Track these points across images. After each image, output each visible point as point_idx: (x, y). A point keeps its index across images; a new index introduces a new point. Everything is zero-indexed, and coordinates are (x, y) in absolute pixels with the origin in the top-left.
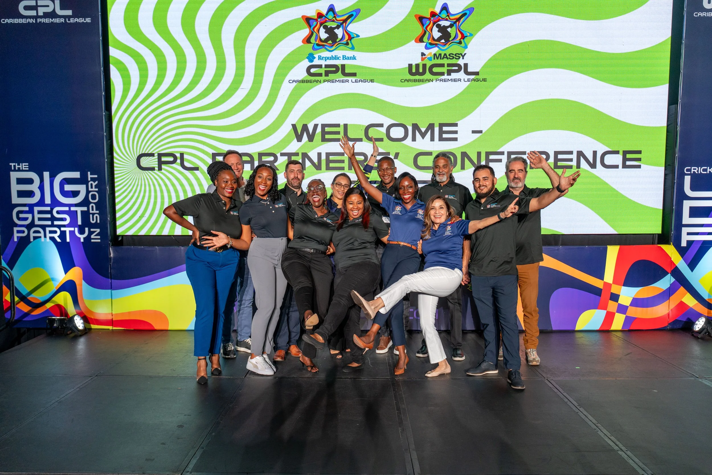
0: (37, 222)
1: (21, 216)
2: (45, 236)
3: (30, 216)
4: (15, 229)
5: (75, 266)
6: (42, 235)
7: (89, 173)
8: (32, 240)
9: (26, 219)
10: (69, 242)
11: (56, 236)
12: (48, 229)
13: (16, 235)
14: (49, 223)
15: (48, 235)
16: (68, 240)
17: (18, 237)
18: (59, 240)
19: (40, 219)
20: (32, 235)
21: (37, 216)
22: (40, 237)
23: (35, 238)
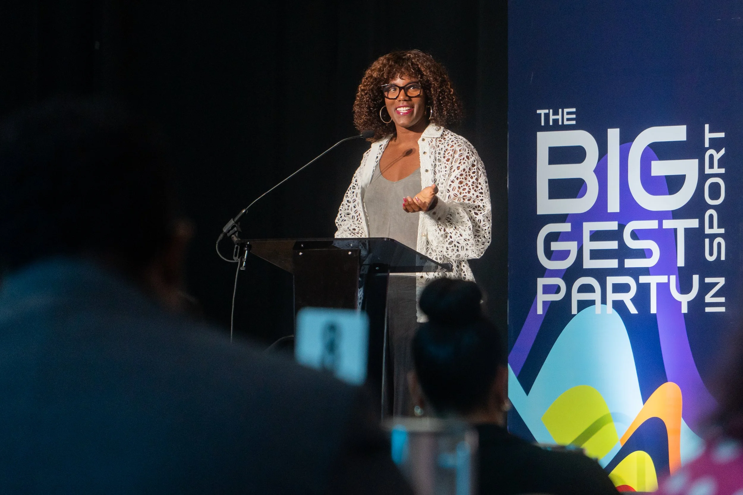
0: (588, 263)
1: (555, 246)
2: (604, 301)
3: (572, 246)
4: (541, 282)
5: (667, 381)
6: (596, 296)
7: (707, 126)
8: (574, 310)
9: (564, 255)
10: (655, 315)
11: (627, 298)
12: (611, 281)
13: (541, 298)
14: (613, 263)
15: (612, 297)
16: (653, 310)
17: (544, 303)
18: (633, 310)
19: (596, 254)
20: (576, 297)
21: (589, 245)
22: (592, 303)
23: (583, 305)
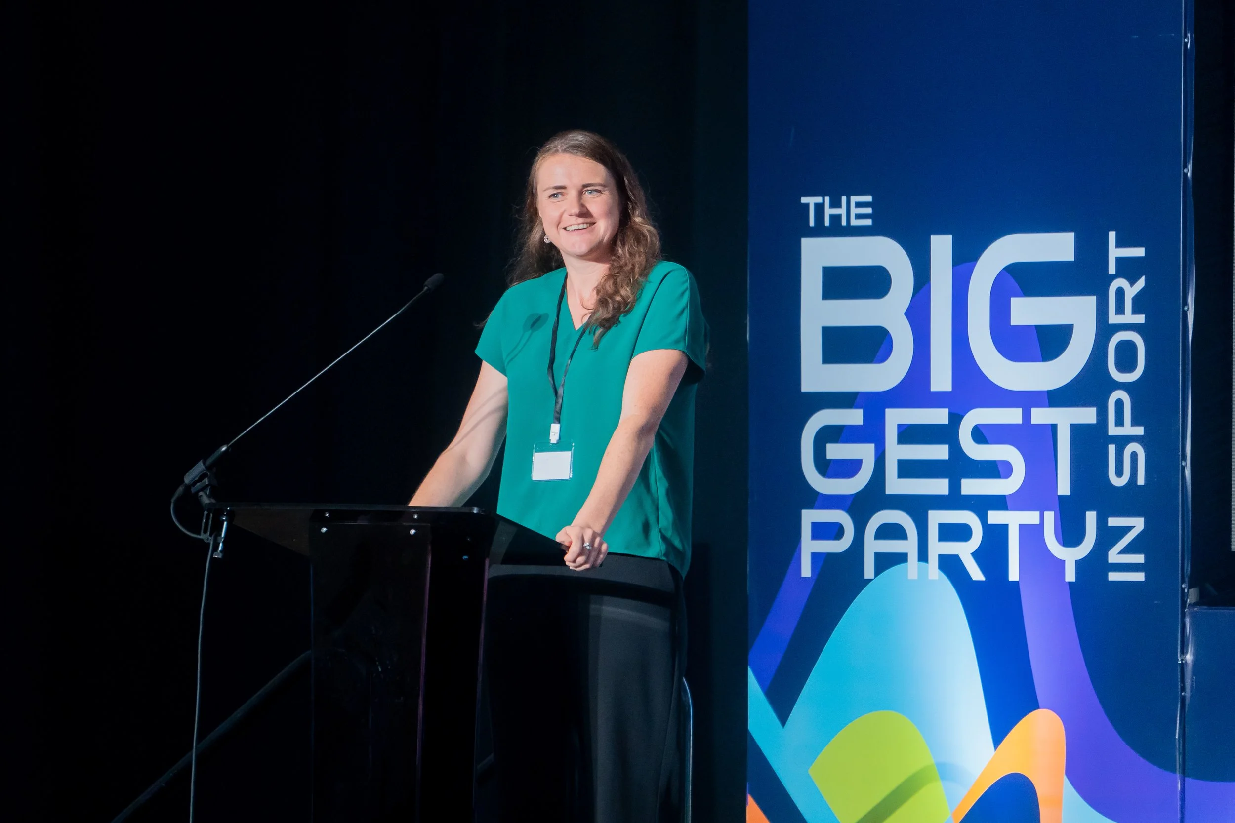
0: (895, 485)
1: (835, 451)
2: (923, 556)
3: (865, 452)
4: (809, 517)
5: (1038, 708)
6: (909, 546)
7: (1112, 235)
8: (869, 571)
9: (850, 468)
10: (1016, 584)
11: (965, 551)
12: (936, 518)
13: (809, 546)
14: (940, 486)
15: (937, 548)
16: (1014, 574)
17: (815, 556)
18: (976, 574)
19: (908, 469)
20: (873, 546)
21: (896, 452)
22: (902, 558)
23: (885, 562)
